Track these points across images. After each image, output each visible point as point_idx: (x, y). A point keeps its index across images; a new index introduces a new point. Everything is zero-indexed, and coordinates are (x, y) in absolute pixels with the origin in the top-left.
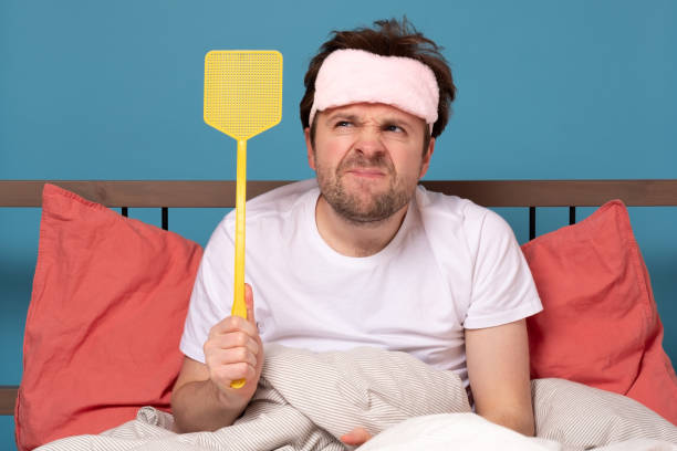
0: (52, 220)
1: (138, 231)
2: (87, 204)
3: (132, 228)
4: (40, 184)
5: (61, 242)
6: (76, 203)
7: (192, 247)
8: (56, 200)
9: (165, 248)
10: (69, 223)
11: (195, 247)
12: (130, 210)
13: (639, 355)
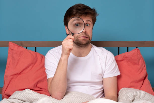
0: (11, 50)
1: (30, 53)
2: (18, 46)
3: (29, 52)
4: (8, 42)
5: (13, 55)
6: (16, 46)
7: (42, 56)
8: (12, 45)
9: (36, 56)
10: (15, 51)
11: (43, 56)
12: (28, 48)
13: (143, 81)
